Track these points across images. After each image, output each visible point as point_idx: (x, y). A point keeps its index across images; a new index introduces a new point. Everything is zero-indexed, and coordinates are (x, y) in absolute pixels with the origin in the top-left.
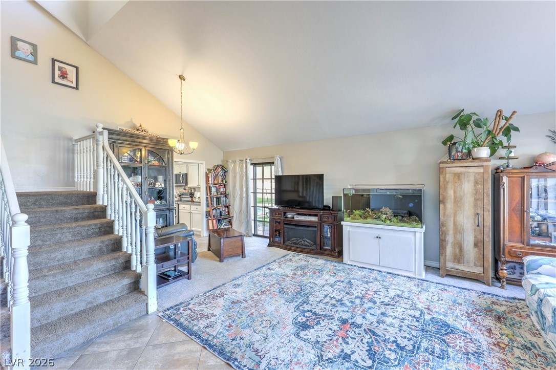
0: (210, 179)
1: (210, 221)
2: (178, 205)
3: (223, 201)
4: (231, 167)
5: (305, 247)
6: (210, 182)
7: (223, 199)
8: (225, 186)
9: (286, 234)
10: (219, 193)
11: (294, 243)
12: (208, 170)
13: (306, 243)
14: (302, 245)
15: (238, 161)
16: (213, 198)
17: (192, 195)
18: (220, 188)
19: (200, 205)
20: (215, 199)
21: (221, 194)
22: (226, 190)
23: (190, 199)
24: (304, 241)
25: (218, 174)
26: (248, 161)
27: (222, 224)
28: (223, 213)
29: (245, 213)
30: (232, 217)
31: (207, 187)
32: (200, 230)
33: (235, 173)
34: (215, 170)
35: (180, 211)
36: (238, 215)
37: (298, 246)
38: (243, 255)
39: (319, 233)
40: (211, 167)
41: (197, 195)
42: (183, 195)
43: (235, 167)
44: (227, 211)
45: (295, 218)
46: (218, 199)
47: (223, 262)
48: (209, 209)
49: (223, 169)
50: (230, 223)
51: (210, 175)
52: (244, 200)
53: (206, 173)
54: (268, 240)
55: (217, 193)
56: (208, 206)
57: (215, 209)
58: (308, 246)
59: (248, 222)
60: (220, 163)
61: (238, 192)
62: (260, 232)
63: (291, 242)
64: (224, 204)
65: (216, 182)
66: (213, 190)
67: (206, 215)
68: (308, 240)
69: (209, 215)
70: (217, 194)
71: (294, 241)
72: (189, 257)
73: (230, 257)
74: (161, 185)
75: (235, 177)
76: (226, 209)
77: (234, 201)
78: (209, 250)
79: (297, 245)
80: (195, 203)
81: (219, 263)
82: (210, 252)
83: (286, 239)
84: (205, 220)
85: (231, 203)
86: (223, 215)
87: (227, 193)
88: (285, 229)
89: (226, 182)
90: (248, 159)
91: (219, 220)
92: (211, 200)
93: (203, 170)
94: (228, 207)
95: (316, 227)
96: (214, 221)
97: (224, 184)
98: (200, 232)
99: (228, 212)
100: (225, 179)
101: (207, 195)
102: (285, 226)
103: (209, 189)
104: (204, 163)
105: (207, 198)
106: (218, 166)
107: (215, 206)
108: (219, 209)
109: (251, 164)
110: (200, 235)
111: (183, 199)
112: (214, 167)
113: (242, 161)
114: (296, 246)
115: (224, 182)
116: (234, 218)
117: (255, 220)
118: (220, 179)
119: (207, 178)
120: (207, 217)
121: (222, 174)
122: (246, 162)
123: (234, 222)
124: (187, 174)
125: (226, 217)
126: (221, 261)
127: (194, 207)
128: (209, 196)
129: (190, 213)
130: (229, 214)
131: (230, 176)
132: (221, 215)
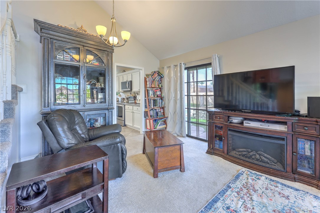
0: (148, 83)
1: (148, 121)
2: (125, 105)
3: (159, 103)
4: (166, 72)
5: (264, 164)
6: (148, 86)
7: (159, 101)
8: (161, 90)
9: (230, 142)
10: (156, 96)
11: (243, 156)
12: (147, 75)
13: (263, 158)
14: (257, 160)
15: (172, 66)
16: (151, 100)
17: (135, 98)
18: (156, 92)
19: (139, 106)
20: (152, 101)
21: (157, 96)
22: (161, 93)
23: (134, 102)
24: (260, 155)
25: (155, 79)
26: (182, 65)
27: (158, 123)
28: (159, 114)
29: (179, 114)
30: (167, 117)
31: (145, 90)
32: (139, 127)
33: (170, 77)
34: (153, 75)
35: (125, 110)
36: (172, 116)
37: (249, 160)
38: (182, 168)
39: (289, 148)
40: (149, 72)
41: (138, 97)
42: (129, 98)
43: (169, 72)
44: (162, 112)
45: (245, 124)
46: (155, 101)
47: (157, 177)
48: (147, 110)
49: (159, 75)
50: (165, 123)
51: (148, 80)
52: (178, 102)
53: (145, 78)
54: (206, 145)
55: (154, 95)
56: (146, 107)
57: (152, 109)
58: (268, 163)
59: (182, 123)
60: (156, 70)
61: (172, 95)
62: (193, 134)
63: (237, 153)
64: (159, 106)
65: (153, 86)
66: (151, 93)
67: (145, 115)
68: (266, 155)
69: (147, 115)
70: (154, 97)
71: (245, 153)
72: (103, 185)
73: (166, 171)
74: (101, 85)
75: (170, 82)
76: (162, 110)
77: (169, 103)
78: (144, 153)
79: (249, 158)
80: (137, 104)
81: (152, 179)
82: (144, 156)
83: (231, 148)
84: (143, 119)
85: (166, 105)
86: (159, 115)
87: (163, 96)
88: (230, 136)
89: (162, 86)
90: (182, 63)
91: (155, 120)
92: (149, 102)
93: (143, 76)
94: (163, 108)
95: (283, 139)
96: (151, 121)
97: (160, 88)
98: (139, 129)
99: (164, 113)
100: (161, 83)
101: (146, 97)
102: (229, 132)
103: (147, 92)
104: (143, 69)
105: (145, 100)
106: (155, 72)
107: (152, 107)
108: (156, 110)
109: (186, 69)
110: (140, 132)
111: (130, 102)
112: (152, 73)
113: (176, 66)
114: (247, 159)
115: (160, 86)
116: (169, 119)
117: (189, 122)
118: (157, 83)
119: (146, 82)
120: (145, 117)
121: (158, 79)
122: (181, 66)
123: (169, 121)
124: (131, 81)
125: (161, 117)
126: (155, 176)
127: (135, 108)
128: (147, 99)
129: (133, 112)
130: (164, 115)
131: (166, 80)
132: (157, 116)
